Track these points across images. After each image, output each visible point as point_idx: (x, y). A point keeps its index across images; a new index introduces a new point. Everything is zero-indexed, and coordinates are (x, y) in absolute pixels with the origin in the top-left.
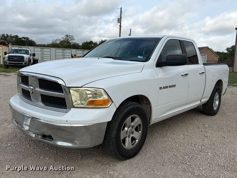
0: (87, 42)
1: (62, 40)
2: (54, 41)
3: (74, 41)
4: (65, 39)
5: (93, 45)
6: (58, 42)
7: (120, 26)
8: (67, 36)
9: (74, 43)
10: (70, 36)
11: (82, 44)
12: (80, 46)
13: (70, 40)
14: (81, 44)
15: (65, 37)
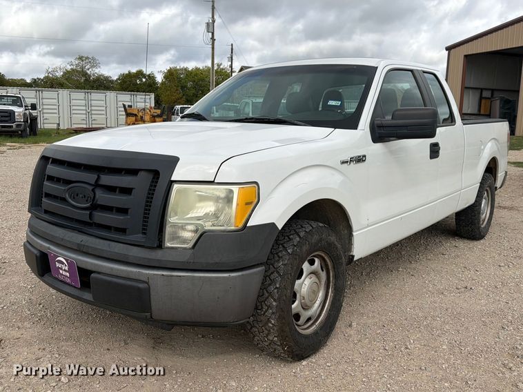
0: (129, 72)
1: (69, 68)
2: (50, 70)
3: (97, 71)
4: (77, 65)
5: (144, 80)
6: (59, 74)
7: (213, 39)
8: (81, 58)
9: (99, 75)
10: (87, 58)
11: (119, 78)
12: (112, 82)
13: (88, 69)
14: (115, 78)
15: (77, 62)
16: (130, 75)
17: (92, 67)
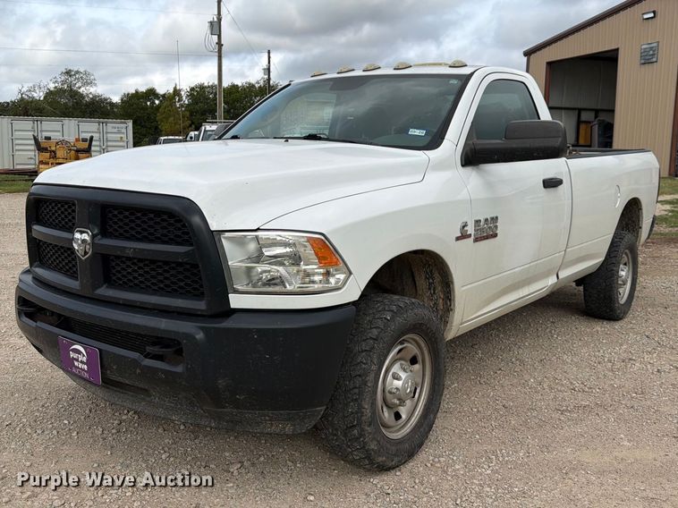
0: (137, 92)
1: (52, 86)
2: (24, 90)
3: (92, 90)
4: (63, 83)
5: (157, 102)
6: (39, 94)
7: (220, 44)
8: (68, 73)
9: (95, 96)
10: (77, 72)
11: (122, 100)
12: (112, 104)
13: (80, 88)
14: (116, 99)
15: (63, 78)
16: (137, 95)
17: (84, 85)
